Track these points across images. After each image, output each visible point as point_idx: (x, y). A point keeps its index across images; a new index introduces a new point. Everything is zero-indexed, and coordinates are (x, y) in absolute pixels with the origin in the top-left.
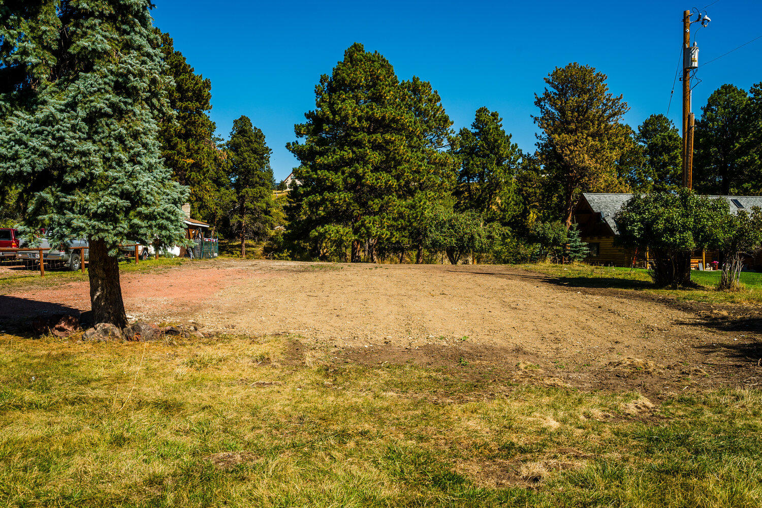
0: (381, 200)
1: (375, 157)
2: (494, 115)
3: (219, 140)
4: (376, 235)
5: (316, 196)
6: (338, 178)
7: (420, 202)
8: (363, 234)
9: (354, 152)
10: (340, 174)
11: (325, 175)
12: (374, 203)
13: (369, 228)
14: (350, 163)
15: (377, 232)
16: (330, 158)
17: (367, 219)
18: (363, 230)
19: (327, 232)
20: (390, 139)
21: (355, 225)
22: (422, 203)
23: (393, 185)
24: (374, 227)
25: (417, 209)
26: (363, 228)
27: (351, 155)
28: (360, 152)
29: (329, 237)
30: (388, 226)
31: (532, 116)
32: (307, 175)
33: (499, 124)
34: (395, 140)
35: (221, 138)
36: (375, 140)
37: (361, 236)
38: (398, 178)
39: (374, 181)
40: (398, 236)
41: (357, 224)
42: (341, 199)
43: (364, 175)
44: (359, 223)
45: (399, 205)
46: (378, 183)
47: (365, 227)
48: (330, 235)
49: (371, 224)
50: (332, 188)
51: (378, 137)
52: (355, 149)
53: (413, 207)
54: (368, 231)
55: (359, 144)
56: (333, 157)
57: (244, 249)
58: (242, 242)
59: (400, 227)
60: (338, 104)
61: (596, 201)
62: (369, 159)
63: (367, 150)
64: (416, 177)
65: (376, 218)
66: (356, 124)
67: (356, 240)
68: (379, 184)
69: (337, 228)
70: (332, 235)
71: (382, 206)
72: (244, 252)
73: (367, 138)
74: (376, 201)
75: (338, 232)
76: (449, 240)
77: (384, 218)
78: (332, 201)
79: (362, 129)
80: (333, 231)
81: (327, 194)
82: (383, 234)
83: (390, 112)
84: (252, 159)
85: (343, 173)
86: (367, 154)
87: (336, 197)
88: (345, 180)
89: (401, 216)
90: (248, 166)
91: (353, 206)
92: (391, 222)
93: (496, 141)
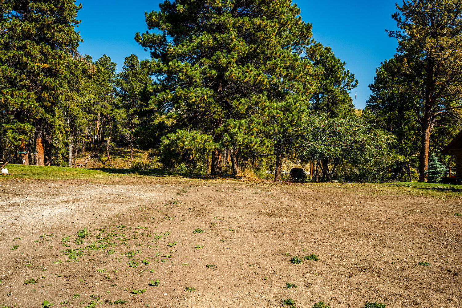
0: (248, 100)
2: (328, 49)
4: (243, 143)
5: (166, 92)
6: (195, 69)
7: (295, 103)
8: (226, 142)
9: (215, 38)
10: (197, 65)
11: (178, 66)
12: (240, 104)
13: (234, 134)
14: (210, 52)
15: (244, 140)
16: (185, 46)
17: (232, 122)
18: (226, 136)
19: (179, 139)
20: (260, 24)
21: (216, 131)
22: (298, 104)
23: (264, 81)
24: (241, 132)
25: (293, 111)
26: (226, 134)
27: (211, 42)
28: (222, 38)
29: (182, 145)
30: (257, 133)
31: (387, 31)
32: (157, 68)
34: (266, 26)
36: (243, 24)
37: (223, 145)
39: (240, 75)
40: (269, 144)
41: (219, 129)
42: (198, 96)
43: (227, 67)
44: (221, 128)
45: (271, 107)
46: (245, 77)
47: (228, 132)
48: (183, 142)
49: (237, 129)
51: (246, 22)
52: (216, 34)
53: (287, 110)
54: (232, 138)
55: (221, 28)
56: (188, 46)
57: (133, 154)
58: (131, 149)
59: (271, 133)
62: (235, 45)
63: (231, 35)
64: (290, 73)
65: (243, 121)
67: (217, 149)
68: (247, 78)
69: (192, 134)
70: (186, 143)
71: (250, 107)
72: (132, 156)
73: (232, 21)
74: (242, 100)
75: (193, 139)
76: (333, 150)
77: (252, 121)
78: (187, 98)
80: (187, 138)
81: (180, 91)
82: (251, 142)
85: (201, 65)
86: (232, 40)
87: (192, 94)
88: (203, 73)
89: (273, 119)
91: (214, 107)
92: (260, 127)
93: (334, 66)
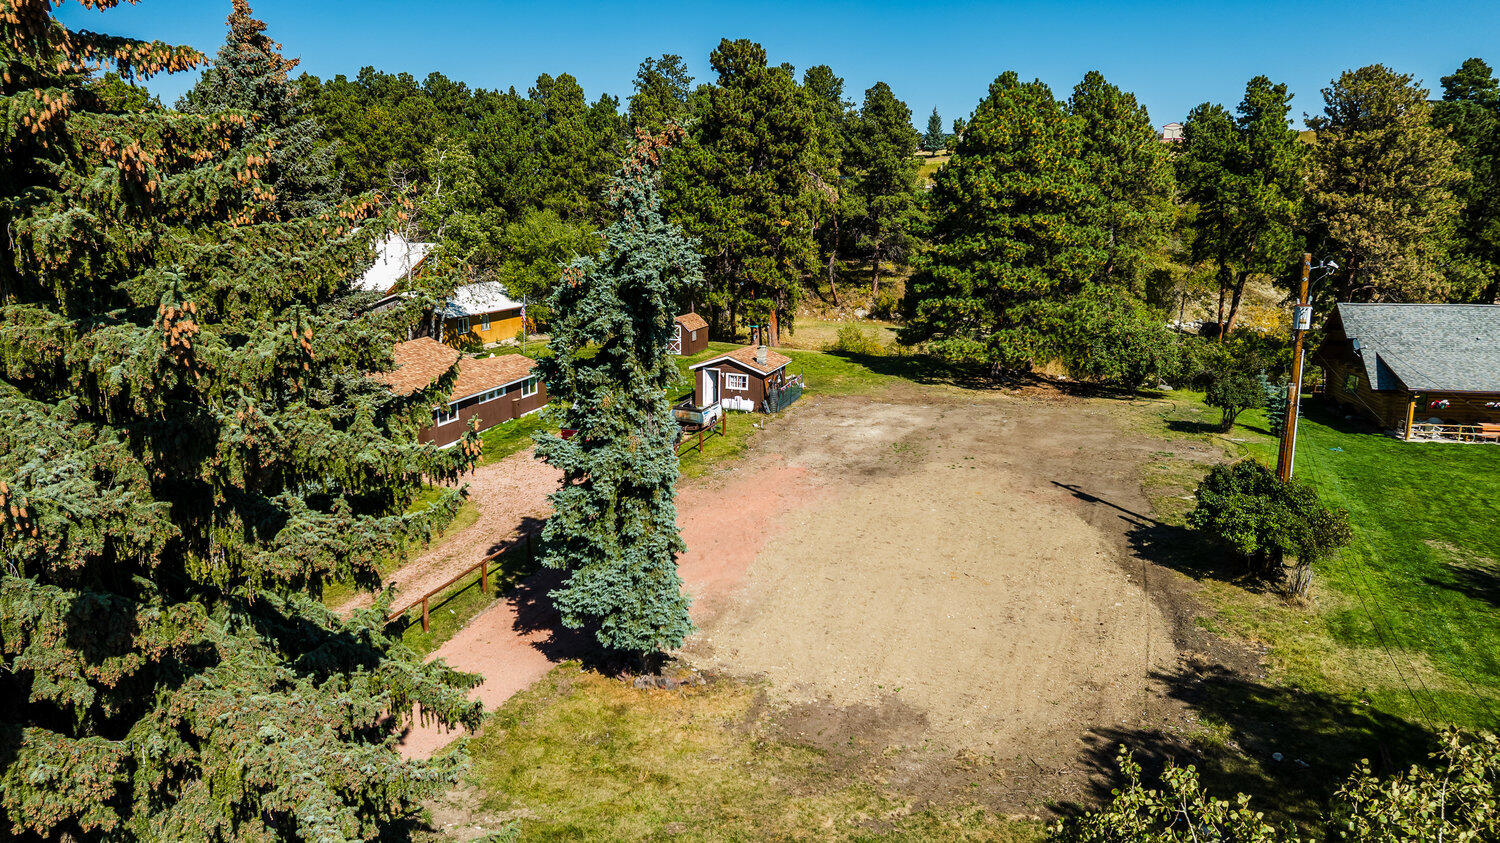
1: (1020, 248)
2: (1280, 90)
3: (848, 105)
9: (989, 242)
17: (1002, 335)
22: (1084, 311)
27: (984, 247)
33: (1287, 104)
35: (852, 102)
38: (1052, 274)
43: (1000, 276)
46: (1020, 285)
47: (997, 347)
49: (1007, 342)
50: (957, 292)
51: (1024, 220)
52: (990, 238)
56: (961, 248)
58: (875, 268)
60: (970, 174)
61: (1356, 317)
62: (1010, 251)
63: (1006, 240)
66: (993, 204)
68: (1022, 286)
73: (1008, 221)
74: (1017, 308)
77: (1026, 333)
79: (1003, 210)
80: (954, 350)
81: (950, 300)
83: (1043, 184)
84: (890, 153)
86: (1007, 245)
90: (884, 164)
